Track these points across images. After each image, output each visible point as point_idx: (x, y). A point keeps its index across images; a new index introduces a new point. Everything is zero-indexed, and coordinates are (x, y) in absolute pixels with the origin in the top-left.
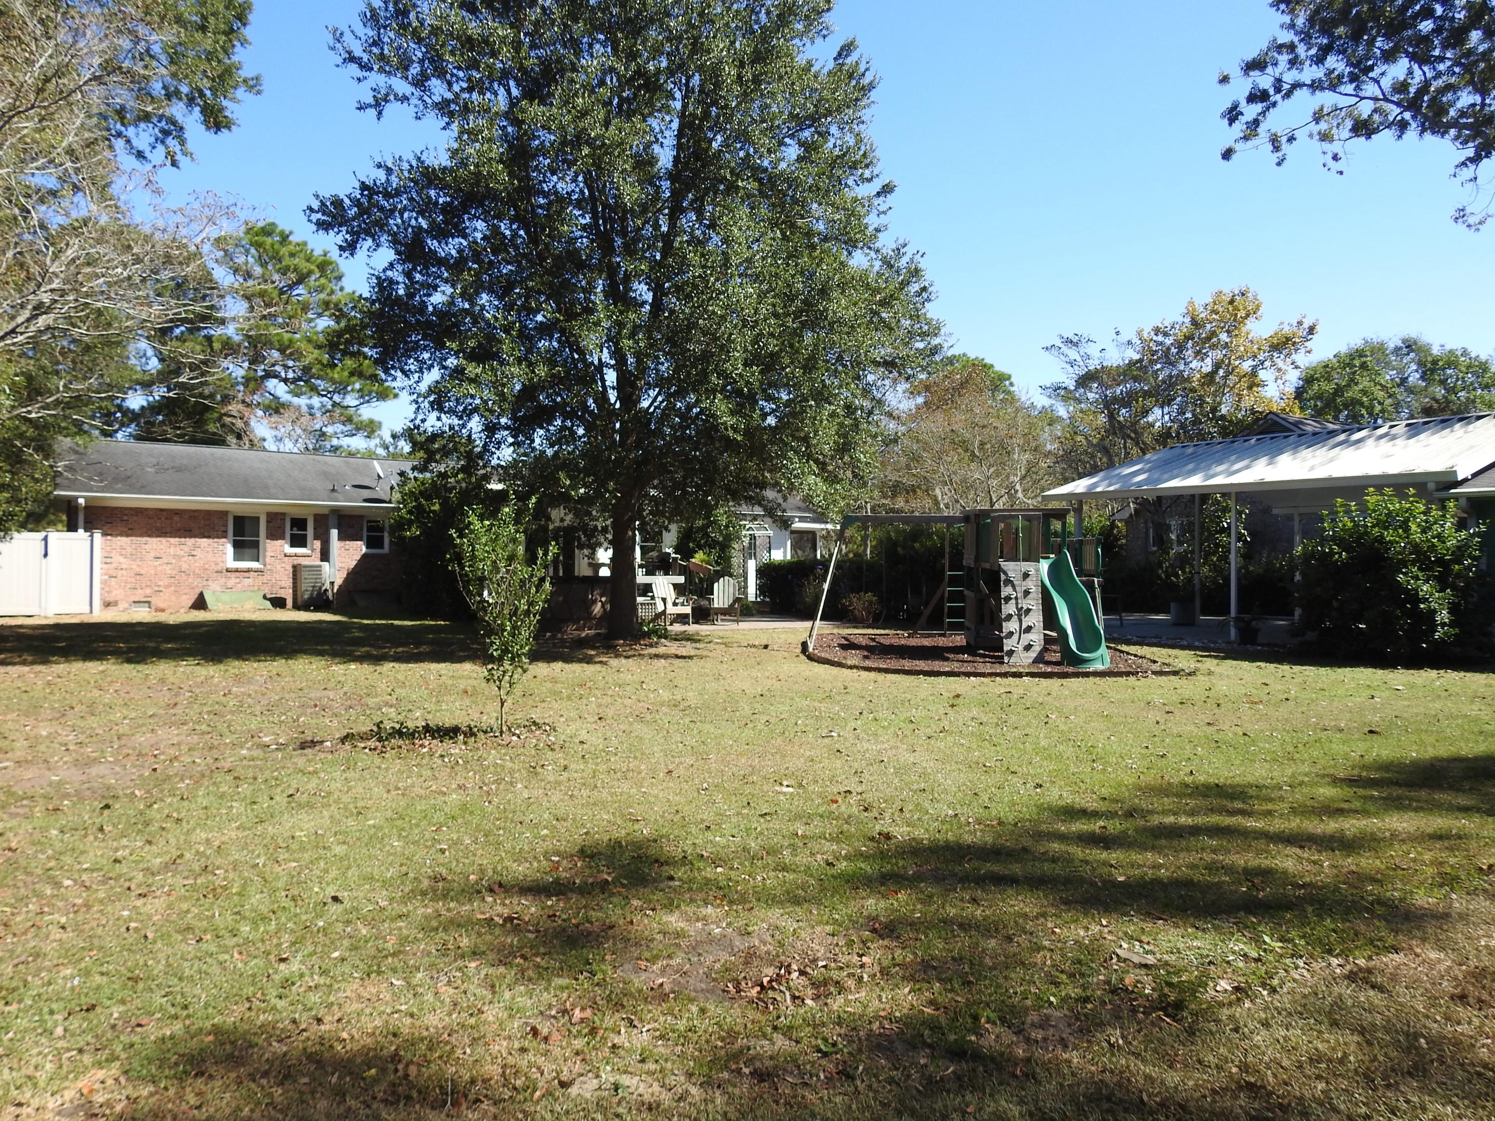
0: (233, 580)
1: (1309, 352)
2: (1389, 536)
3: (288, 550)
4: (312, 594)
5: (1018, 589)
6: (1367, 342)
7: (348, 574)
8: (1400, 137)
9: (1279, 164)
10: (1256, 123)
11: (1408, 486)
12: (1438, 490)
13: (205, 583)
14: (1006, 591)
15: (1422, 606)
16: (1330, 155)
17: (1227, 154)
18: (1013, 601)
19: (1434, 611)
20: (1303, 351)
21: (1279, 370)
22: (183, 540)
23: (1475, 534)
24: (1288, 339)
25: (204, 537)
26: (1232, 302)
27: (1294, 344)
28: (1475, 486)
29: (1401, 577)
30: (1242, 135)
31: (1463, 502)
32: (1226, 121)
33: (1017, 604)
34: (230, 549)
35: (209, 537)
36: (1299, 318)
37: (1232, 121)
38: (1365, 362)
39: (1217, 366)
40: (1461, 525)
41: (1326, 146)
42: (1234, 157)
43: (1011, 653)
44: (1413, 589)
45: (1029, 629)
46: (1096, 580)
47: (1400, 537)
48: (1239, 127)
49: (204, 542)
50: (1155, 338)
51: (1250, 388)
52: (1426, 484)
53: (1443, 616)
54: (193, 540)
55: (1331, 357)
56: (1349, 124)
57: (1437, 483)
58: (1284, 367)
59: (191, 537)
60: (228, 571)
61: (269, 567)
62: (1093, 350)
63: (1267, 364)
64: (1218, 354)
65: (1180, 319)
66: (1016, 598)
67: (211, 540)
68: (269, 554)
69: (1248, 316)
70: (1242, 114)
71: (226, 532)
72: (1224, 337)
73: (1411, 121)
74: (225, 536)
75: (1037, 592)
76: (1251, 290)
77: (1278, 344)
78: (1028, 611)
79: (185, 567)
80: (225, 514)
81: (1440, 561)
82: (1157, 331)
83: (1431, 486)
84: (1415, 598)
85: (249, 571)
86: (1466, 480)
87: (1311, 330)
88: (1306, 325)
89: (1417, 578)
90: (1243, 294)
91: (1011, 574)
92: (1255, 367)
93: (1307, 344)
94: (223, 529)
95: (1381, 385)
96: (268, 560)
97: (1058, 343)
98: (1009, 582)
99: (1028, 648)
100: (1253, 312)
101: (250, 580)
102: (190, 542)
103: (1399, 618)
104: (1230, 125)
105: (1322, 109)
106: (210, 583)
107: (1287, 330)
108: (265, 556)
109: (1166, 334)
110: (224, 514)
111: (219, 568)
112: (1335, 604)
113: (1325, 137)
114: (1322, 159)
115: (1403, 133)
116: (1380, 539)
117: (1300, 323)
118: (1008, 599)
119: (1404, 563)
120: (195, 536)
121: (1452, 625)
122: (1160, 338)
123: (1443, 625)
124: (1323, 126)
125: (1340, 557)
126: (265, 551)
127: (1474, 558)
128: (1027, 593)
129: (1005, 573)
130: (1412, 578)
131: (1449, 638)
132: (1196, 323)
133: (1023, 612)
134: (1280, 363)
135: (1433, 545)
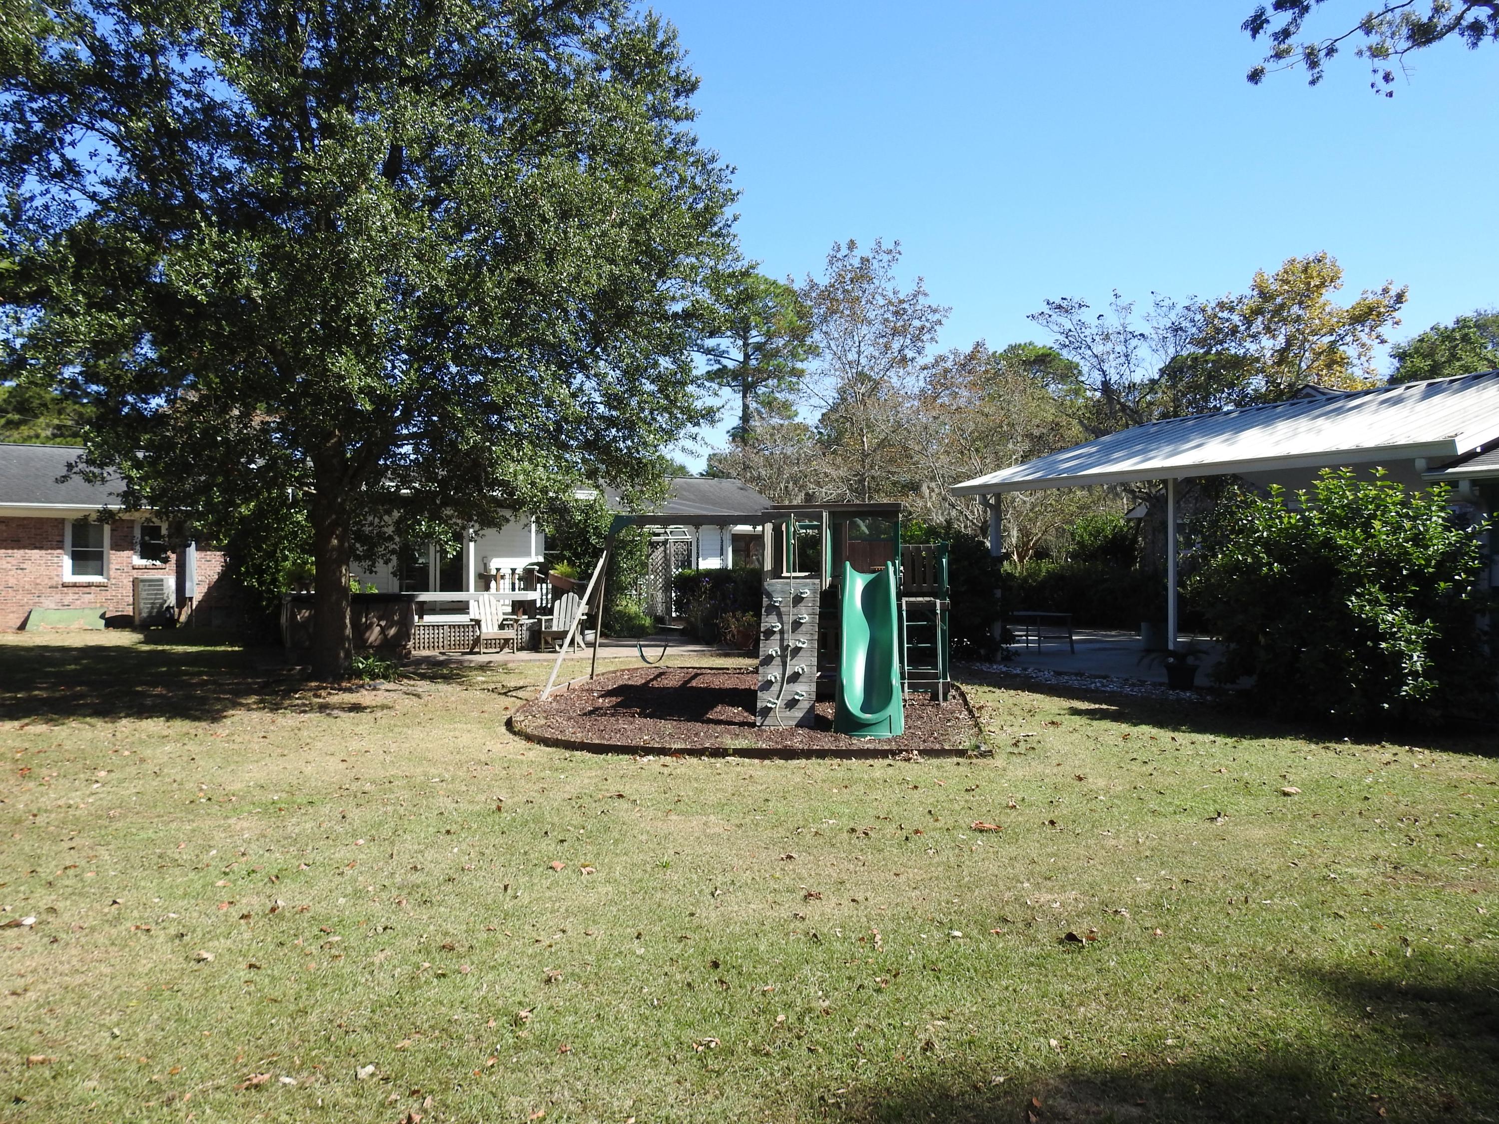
0: (70, 596)
1: (1397, 323)
2: (1341, 538)
3: (137, 561)
4: (150, 613)
5: (785, 618)
6: (1480, 314)
7: (209, 588)
8: (1475, 45)
9: (1313, 82)
10: (1286, 34)
11: (1374, 465)
12: (1430, 469)
13: (37, 600)
14: (770, 621)
15: (1384, 645)
16: (1381, 74)
17: (1255, 76)
18: (777, 636)
19: (1400, 655)
20: (1390, 322)
21: (1363, 345)
22: (10, 551)
23: (1473, 536)
24: (1371, 309)
25: (36, 548)
26: (1305, 270)
27: (1379, 314)
28: (1484, 463)
29: (1353, 602)
30: (1272, 53)
31: (1464, 486)
32: (1248, 33)
33: (782, 640)
34: (67, 562)
35: (41, 548)
36: (1384, 284)
37: (1255, 31)
38: (1467, 334)
39: (1289, 343)
40: (1456, 521)
41: (1378, 63)
42: (1264, 79)
43: (766, 711)
44: (1369, 619)
45: (795, 677)
46: (938, 601)
47: (1356, 540)
48: (1265, 39)
49: (35, 554)
50: (1220, 315)
51: (1329, 366)
52: (1413, 460)
53: (1417, 660)
54: (22, 552)
55: (1428, 330)
56: (1404, 31)
57: (1430, 459)
58: (1369, 342)
59: (19, 548)
60: (64, 585)
61: (113, 581)
62: (1088, 316)
63: (1349, 339)
64: (1291, 329)
65: (1249, 293)
66: (782, 632)
67: (43, 552)
68: (113, 566)
69: (1323, 284)
70: (1267, 21)
71: (62, 542)
72: (1295, 309)
73: (1489, 25)
74: (60, 545)
75: (812, 623)
76: (1329, 256)
77: (1360, 316)
78: (797, 650)
79: (12, 582)
80: (62, 521)
81: (1417, 575)
82: (1221, 305)
83: (1420, 464)
84: (1372, 631)
85: (89, 585)
86: (1470, 456)
87: (1400, 298)
88: (1393, 293)
89: (1375, 602)
90: (1319, 261)
91: (778, 598)
92: (1333, 343)
93: (1395, 314)
94: (58, 538)
95: (1487, 359)
96: (112, 573)
97: (1046, 309)
98: (773, 609)
99: (792, 704)
100: (1331, 279)
101: (91, 596)
102: (19, 553)
103: (1350, 662)
104: (1254, 36)
105: (1370, 15)
106: (42, 599)
107: (1371, 299)
108: (109, 569)
109: (1232, 310)
110: (59, 522)
111: (54, 584)
112: (1262, 640)
113: (1378, 52)
114: (1371, 78)
115: (1479, 39)
116: (1328, 542)
117: (1385, 291)
118: (769, 633)
119: (1358, 579)
120: (24, 547)
121: (1427, 673)
122: (1225, 314)
123: (1415, 674)
124: (1374, 39)
125: (1271, 569)
126: (109, 563)
127: (1469, 571)
128: (797, 625)
129: (770, 596)
130: (1369, 602)
131: (1423, 696)
132: (1265, 296)
133: (789, 653)
134: (1364, 337)
135: (1407, 553)
